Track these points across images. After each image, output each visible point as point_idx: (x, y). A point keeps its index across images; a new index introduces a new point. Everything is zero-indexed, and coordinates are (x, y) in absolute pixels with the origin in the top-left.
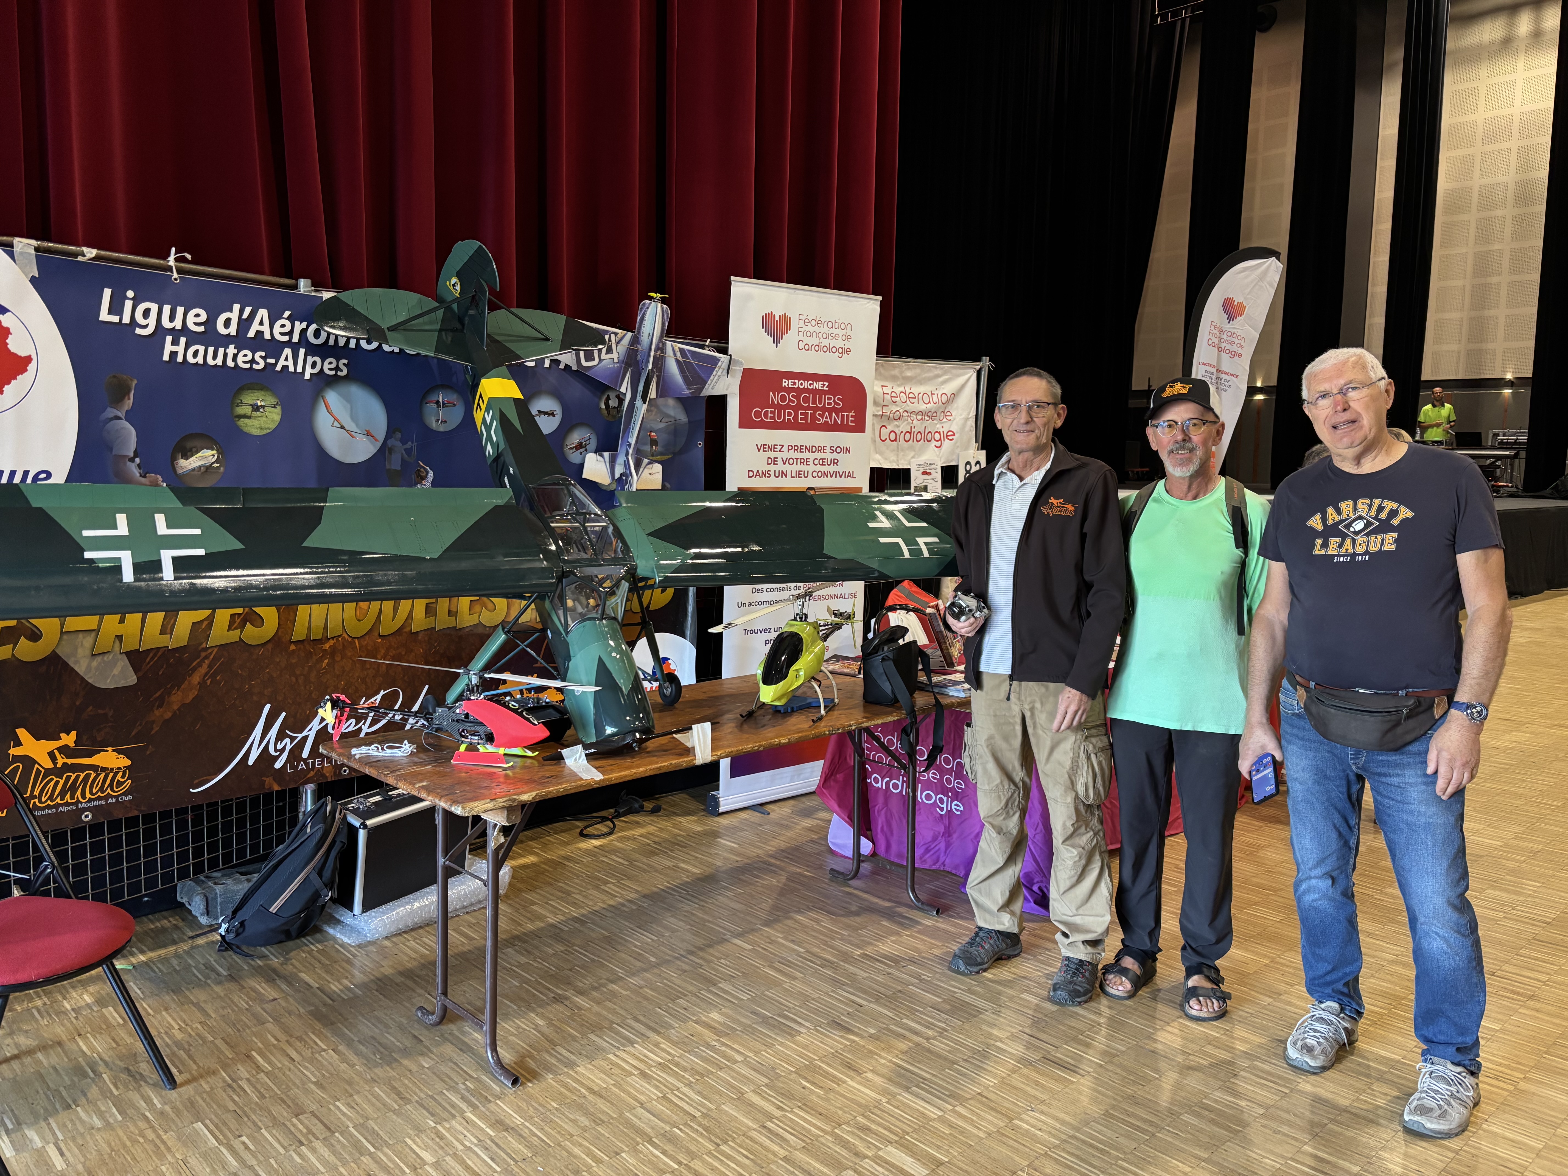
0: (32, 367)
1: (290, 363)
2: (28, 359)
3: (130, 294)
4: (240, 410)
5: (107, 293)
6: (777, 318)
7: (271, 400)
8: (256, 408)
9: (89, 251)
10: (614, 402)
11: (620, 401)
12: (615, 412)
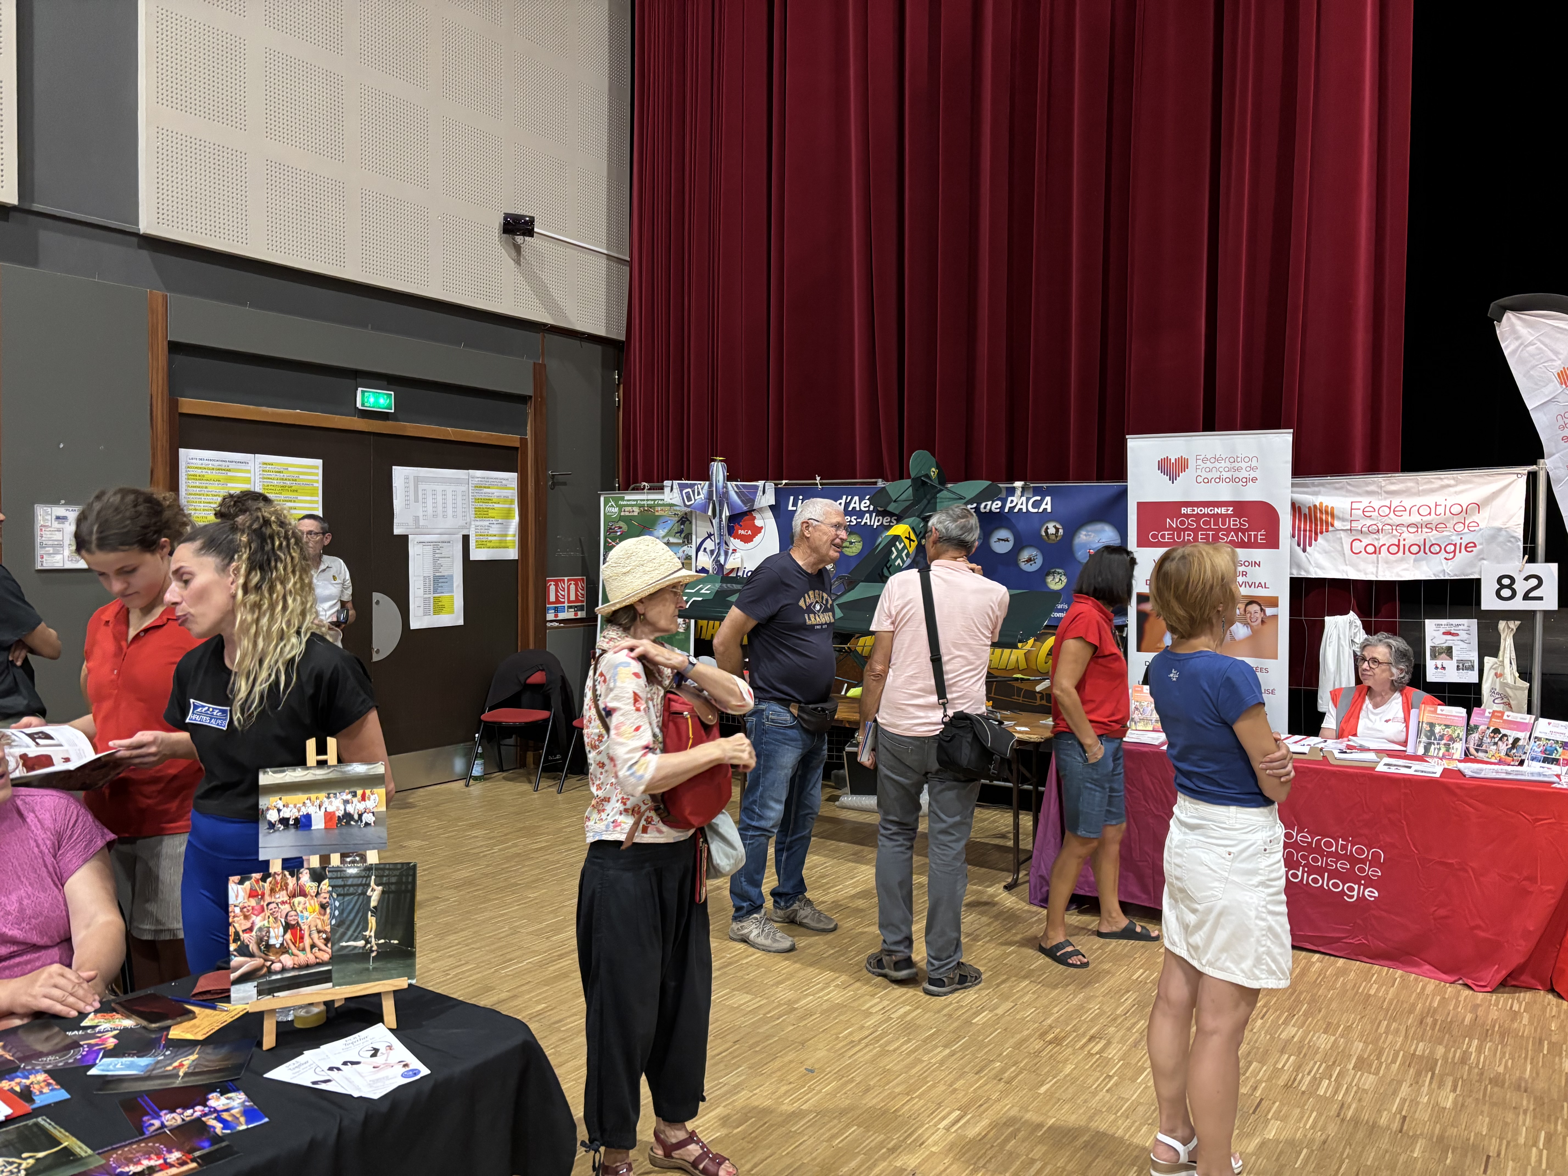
0: (763, 531)
1: (868, 521)
2: (762, 528)
3: (801, 497)
5: (792, 498)
6: (1173, 461)
7: (858, 539)
8: (851, 543)
9: (784, 482)
10: (1052, 531)
11: (1057, 530)
12: (1053, 537)
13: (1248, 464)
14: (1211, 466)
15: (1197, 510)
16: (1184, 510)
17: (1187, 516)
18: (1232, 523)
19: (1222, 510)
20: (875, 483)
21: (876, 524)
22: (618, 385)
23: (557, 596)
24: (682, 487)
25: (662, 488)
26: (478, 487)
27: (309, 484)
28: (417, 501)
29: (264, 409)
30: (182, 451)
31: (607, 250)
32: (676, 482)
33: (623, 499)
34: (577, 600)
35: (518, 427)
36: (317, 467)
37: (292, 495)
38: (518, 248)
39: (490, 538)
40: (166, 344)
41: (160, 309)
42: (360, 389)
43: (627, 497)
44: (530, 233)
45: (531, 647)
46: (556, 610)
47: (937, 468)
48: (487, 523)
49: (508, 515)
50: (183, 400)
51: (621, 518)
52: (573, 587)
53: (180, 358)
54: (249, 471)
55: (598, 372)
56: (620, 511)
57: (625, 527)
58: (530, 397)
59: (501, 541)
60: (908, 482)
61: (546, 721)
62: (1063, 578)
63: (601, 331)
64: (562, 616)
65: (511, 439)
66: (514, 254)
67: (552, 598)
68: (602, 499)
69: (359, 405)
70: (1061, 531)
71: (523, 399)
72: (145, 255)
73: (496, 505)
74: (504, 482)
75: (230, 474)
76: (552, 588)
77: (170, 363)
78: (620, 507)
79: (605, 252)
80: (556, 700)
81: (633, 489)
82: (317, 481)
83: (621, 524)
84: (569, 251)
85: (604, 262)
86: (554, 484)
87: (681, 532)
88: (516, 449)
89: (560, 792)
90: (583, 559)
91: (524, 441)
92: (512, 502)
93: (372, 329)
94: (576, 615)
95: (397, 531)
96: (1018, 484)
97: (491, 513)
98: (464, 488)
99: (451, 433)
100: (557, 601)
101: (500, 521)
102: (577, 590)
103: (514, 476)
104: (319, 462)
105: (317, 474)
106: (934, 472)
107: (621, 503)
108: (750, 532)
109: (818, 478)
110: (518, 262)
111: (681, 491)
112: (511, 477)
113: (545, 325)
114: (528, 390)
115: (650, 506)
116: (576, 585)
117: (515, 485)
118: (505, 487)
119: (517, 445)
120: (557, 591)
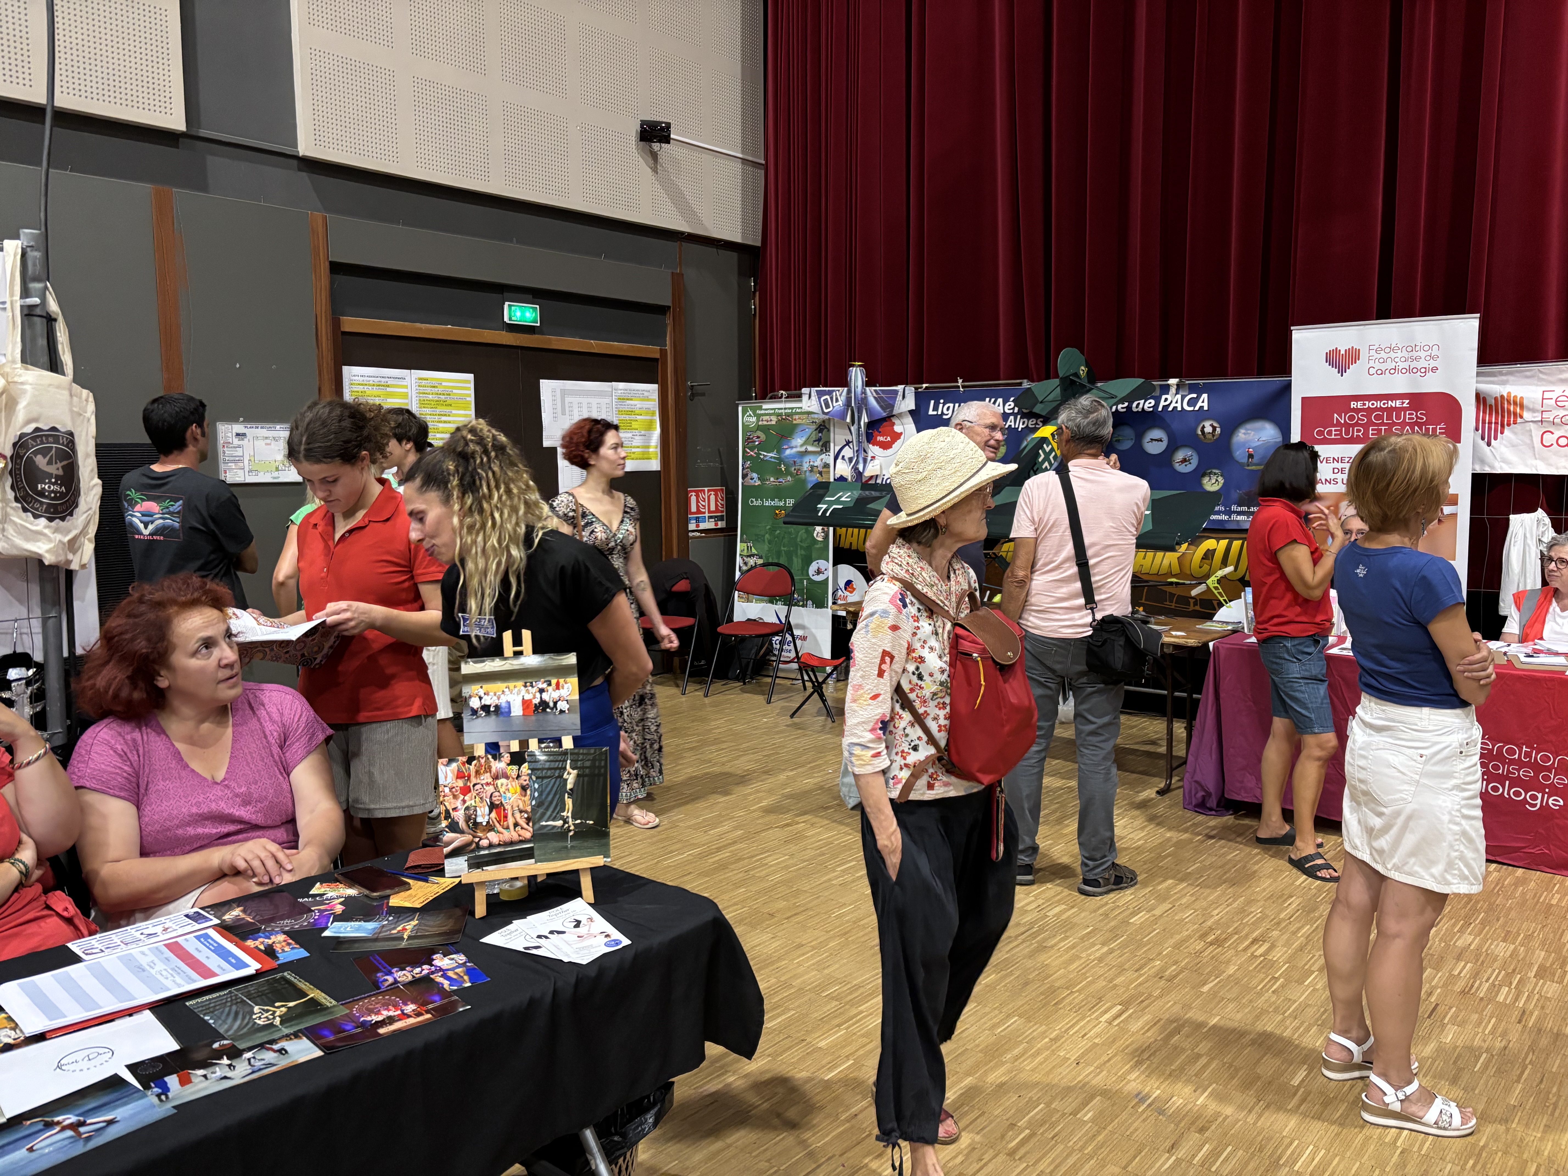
0: (902, 436)
2: (901, 433)
3: (942, 401)
5: (932, 402)
6: (1343, 352)
9: (924, 385)
10: (1208, 429)
11: (1214, 428)
12: (1210, 436)
13: (1428, 353)
14: (1385, 356)
15: (1368, 404)
16: (1353, 405)
17: (1357, 411)
18: (1407, 416)
19: (1398, 404)
20: (1020, 384)
21: (1021, 426)
22: (754, 292)
23: (698, 507)
24: (820, 394)
25: (800, 396)
26: (621, 399)
27: (462, 398)
28: (564, 413)
29: (418, 325)
30: (345, 369)
31: (743, 153)
32: (814, 390)
33: (760, 408)
34: (717, 510)
35: (657, 338)
36: (468, 382)
37: (447, 409)
38: (654, 156)
39: (634, 450)
40: (327, 264)
41: (321, 230)
42: (507, 303)
43: (765, 406)
44: (667, 139)
45: (675, 556)
46: (697, 519)
47: (1086, 366)
48: (630, 435)
49: (650, 427)
50: (344, 318)
51: (759, 428)
52: (713, 497)
53: (341, 278)
54: (406, 387)
55: (734, 279)
56: (758, 420)
57: (763, 437)
58: (669, 307)
59: (643, 453)
60: (1056, 382)
61: (691, 627)
62: (1220, 479)
63: (737, 238)
64: (703, 526)
65: (651, 351)
66: (651, 162)
67: (694, 509)
68: (740, 409)
69: (506, 319)
70: (1218, 430)
71: (662, 310)
72: (304, 177)
73: (639, 417)
74: (646, 394)
75: (388, 389)
76: (693, 499)
77: (332, 283)
78: (758, 416)
79: (740, 156)
80: (700, 607)
81: (771, 398)
82: (469, 395)
83: (759, 433)
84: (705, 156)
85: (739, 165)
86: (693, 395)
87: (819, 440)
88: (656, 360)
89: (706, 696)
90: (722, 468)
91: (663, 353)
92: (653, 414)
93: (518, 242)
94: (716, 525)
95: (546, 443)
96: (1173, 381)
97: (635, 425)
98: (607, 400)
99: (595, 345)
100: (698, 511)
101: (643, 432)
102: (716, 501)
103: (655, 387)
104: (470, 377)
105: (468, 389)
106: (1083, 370)
107: (759, 412)
108: (889, 439)
109: (960, 381)
110: (655, 170)
111: (819, 398)
112: (652, 389)
113: (682, 233)
114: (666, 300)
115: (787, 415)
116: (716, 495)
117: (655, 396)
118: (647, 399)
119: (657, 356)
120: (698, 502)
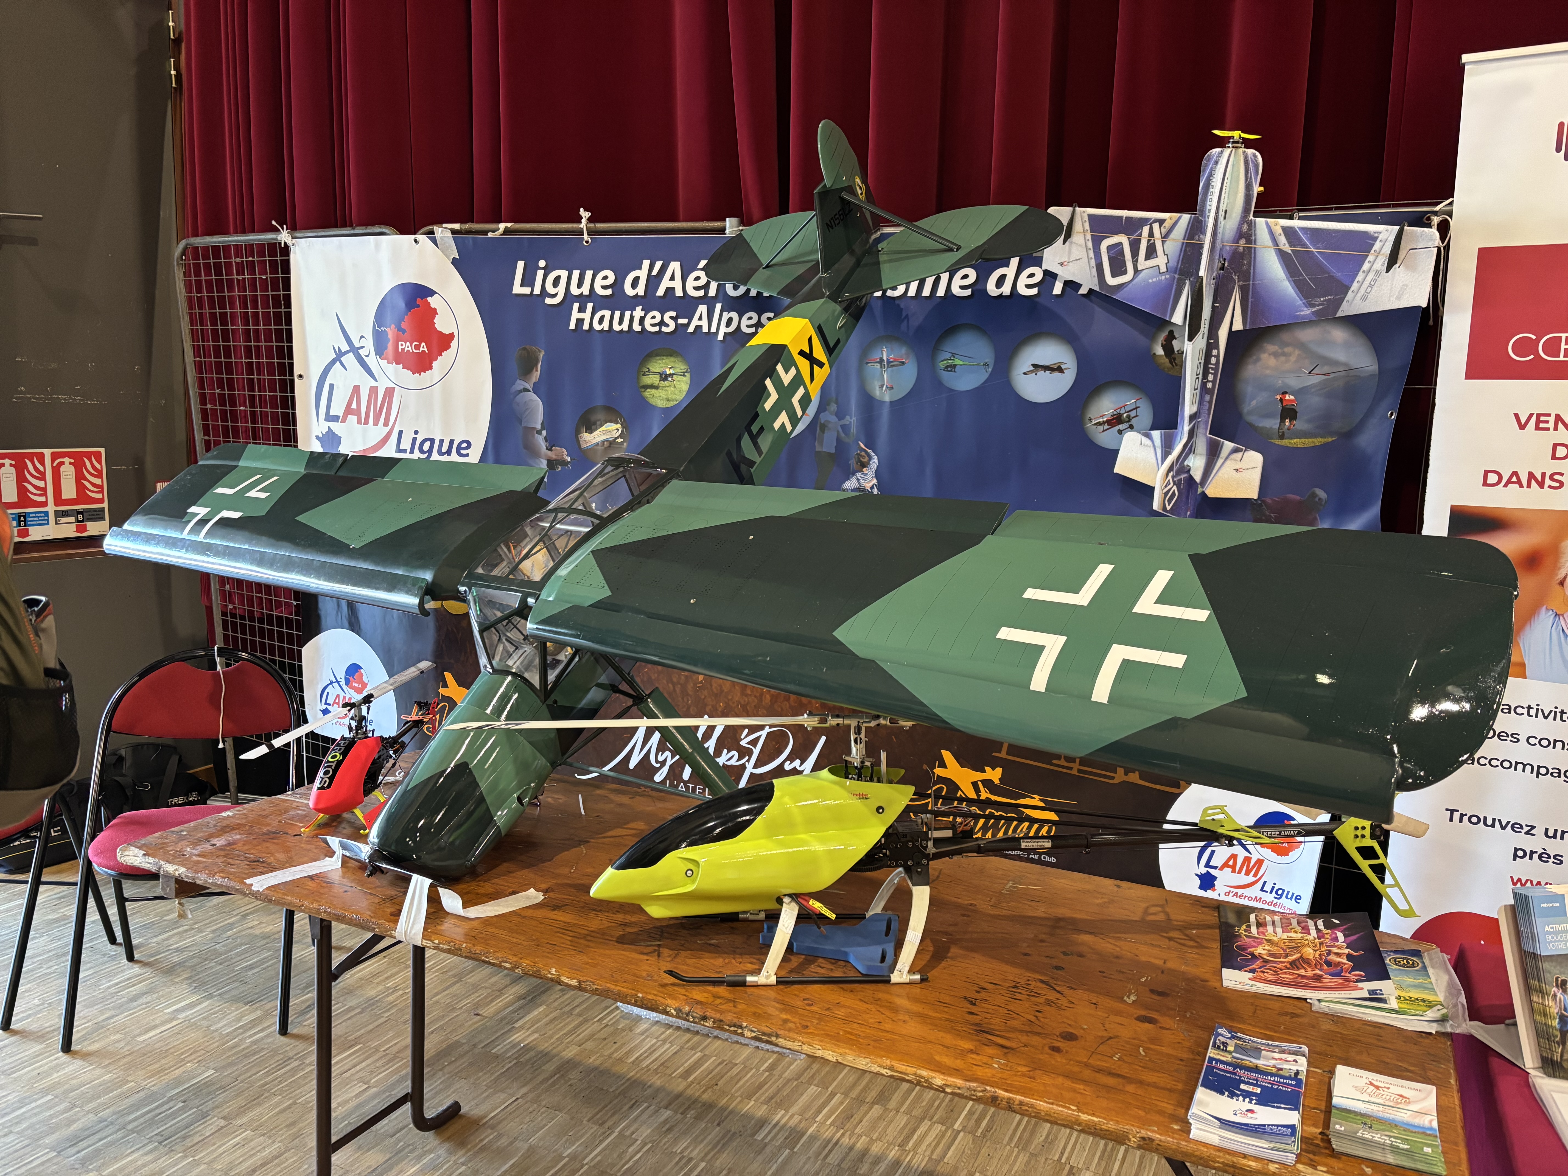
0: (454, 344)
2: (451, 336)
3: (542, 263)
4: (648, 380)
5: (521, 264)
9: (502, 226)
20: (722, 230)
21: (723, 330)
22: (176, 42)
23: (22, 490)
34: (82, 499)
46: (23, 520)
52: (68, 471)
55: (123, 8)
64: (40, 533)
67: (11, 494)
76: (9, 473)
94: (81, 529)
100: (25, 501)
102: (81, 477)
109: (585, 218)
116: (79, 466)
